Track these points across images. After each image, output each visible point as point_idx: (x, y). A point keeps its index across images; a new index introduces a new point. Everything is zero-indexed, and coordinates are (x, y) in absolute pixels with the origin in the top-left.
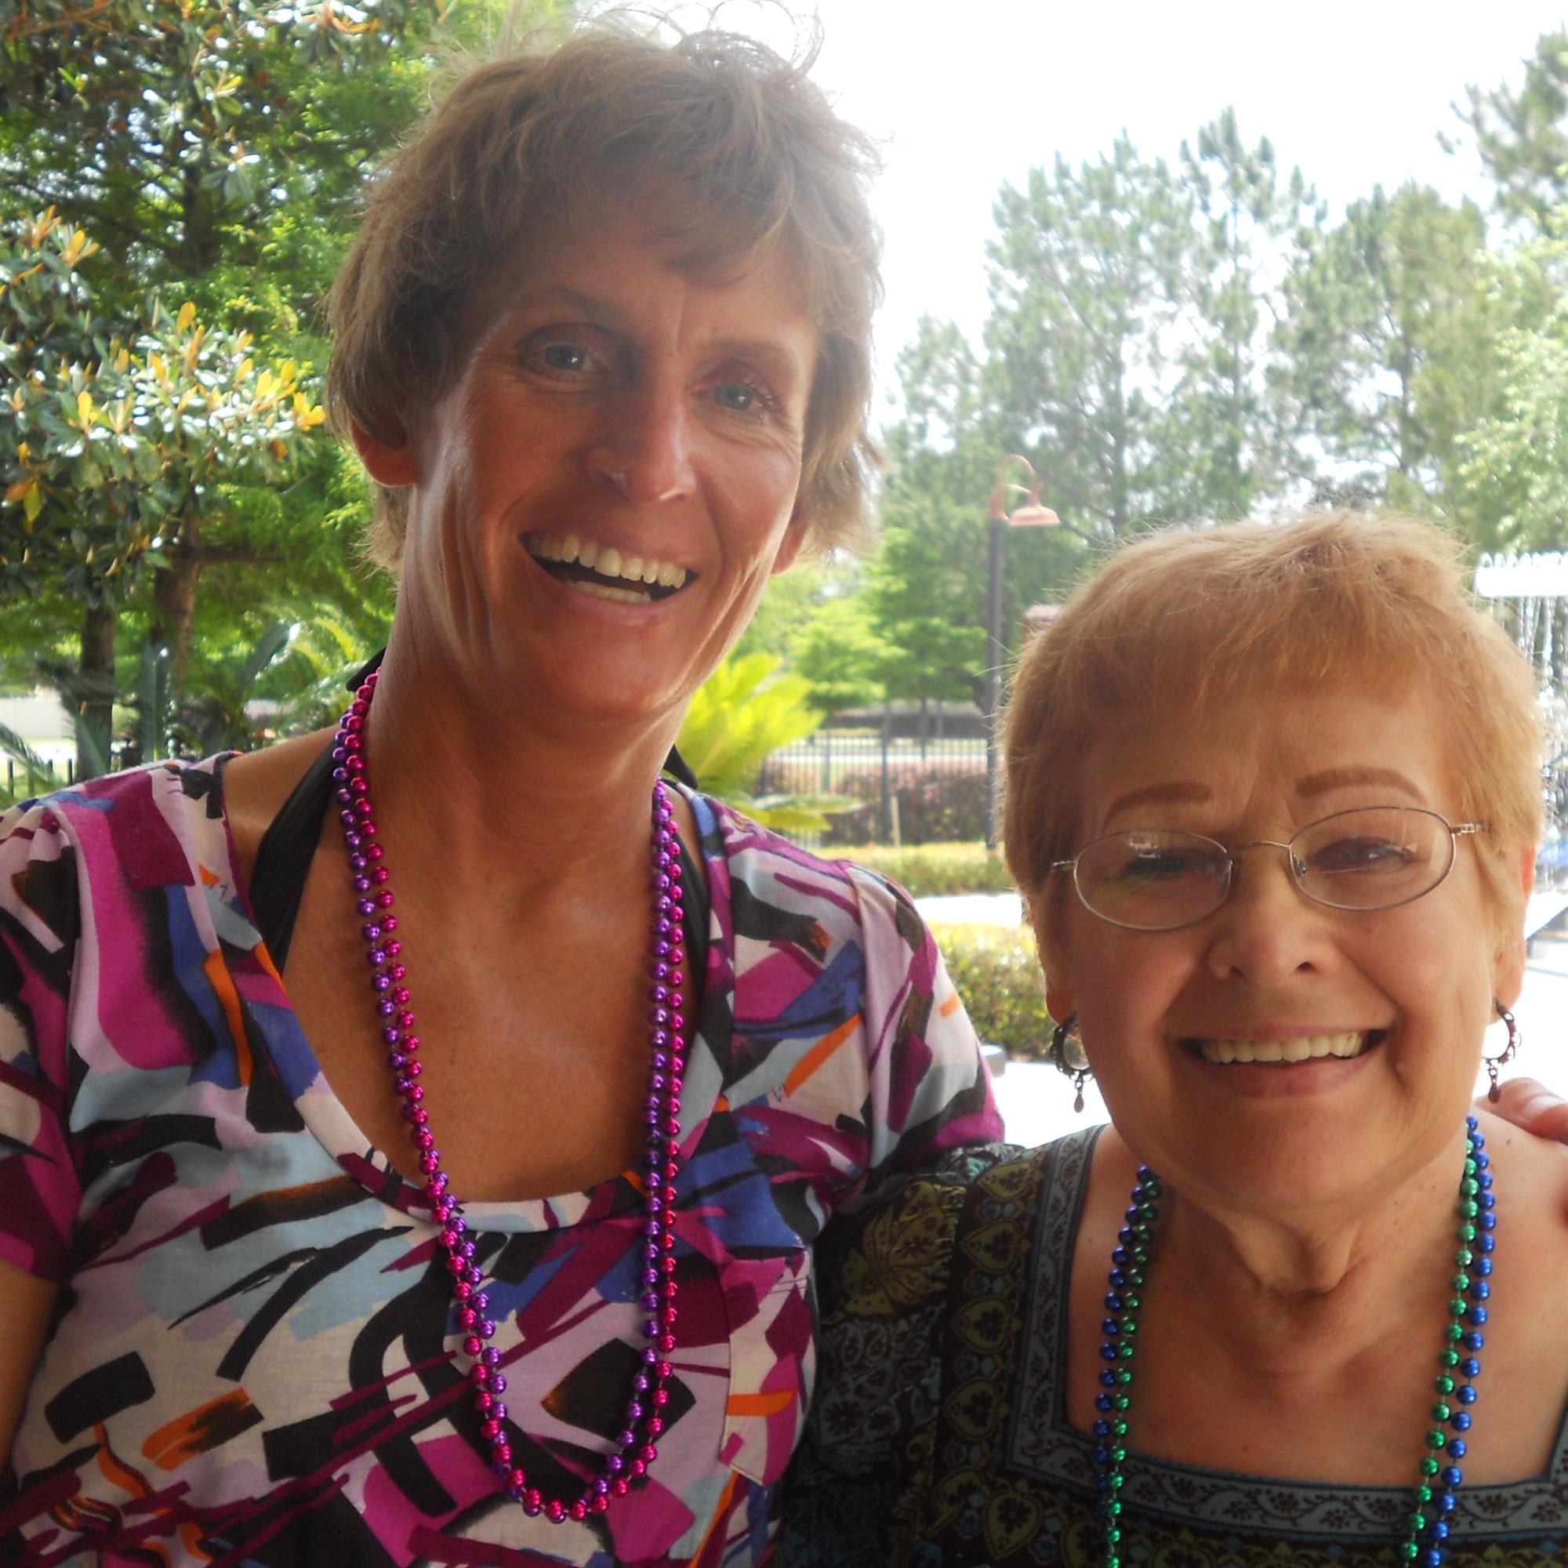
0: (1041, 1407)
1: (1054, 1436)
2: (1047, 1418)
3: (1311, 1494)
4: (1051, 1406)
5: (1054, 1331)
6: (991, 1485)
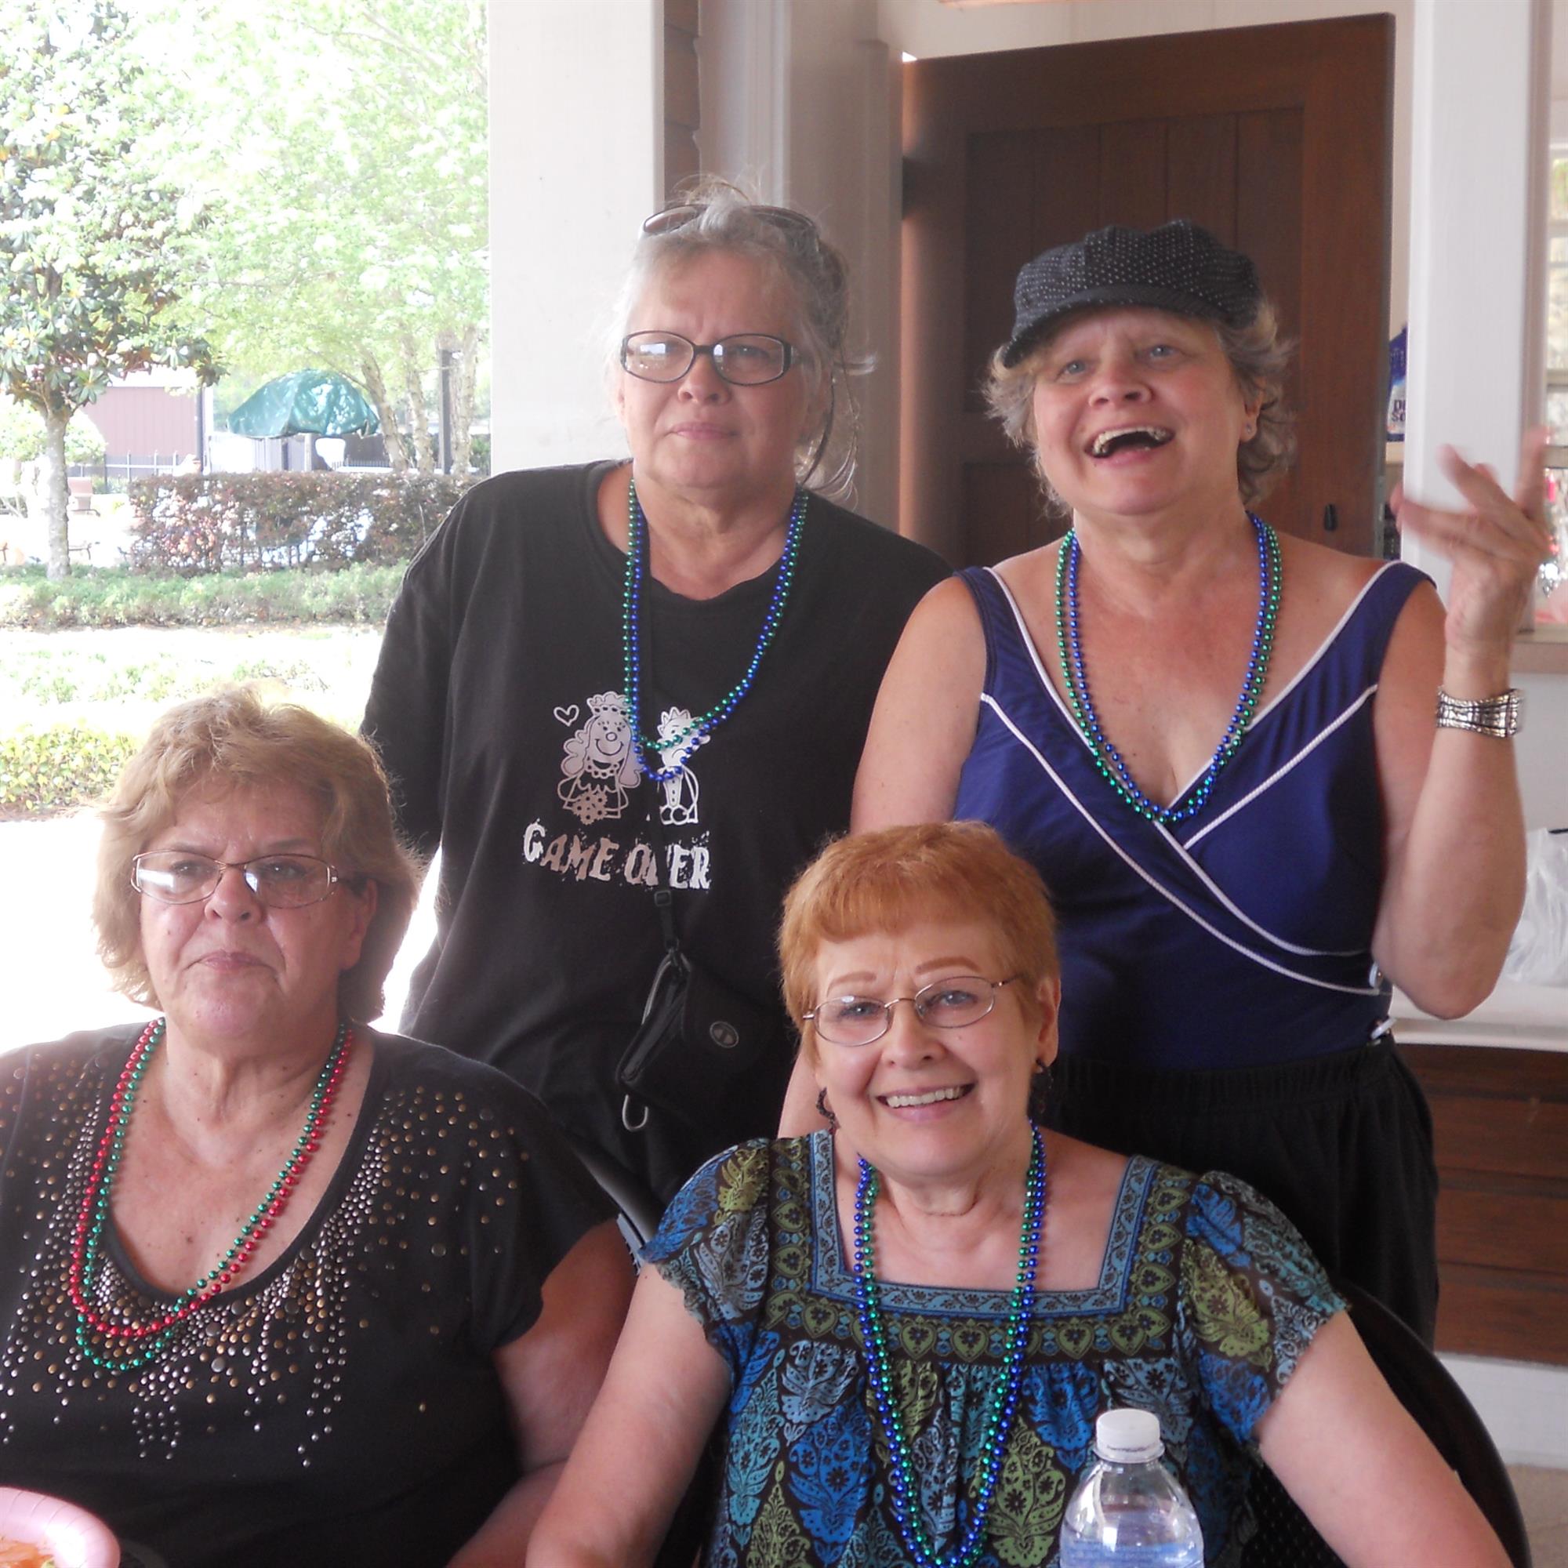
4: (837, 1263)
5: (833, 1227)
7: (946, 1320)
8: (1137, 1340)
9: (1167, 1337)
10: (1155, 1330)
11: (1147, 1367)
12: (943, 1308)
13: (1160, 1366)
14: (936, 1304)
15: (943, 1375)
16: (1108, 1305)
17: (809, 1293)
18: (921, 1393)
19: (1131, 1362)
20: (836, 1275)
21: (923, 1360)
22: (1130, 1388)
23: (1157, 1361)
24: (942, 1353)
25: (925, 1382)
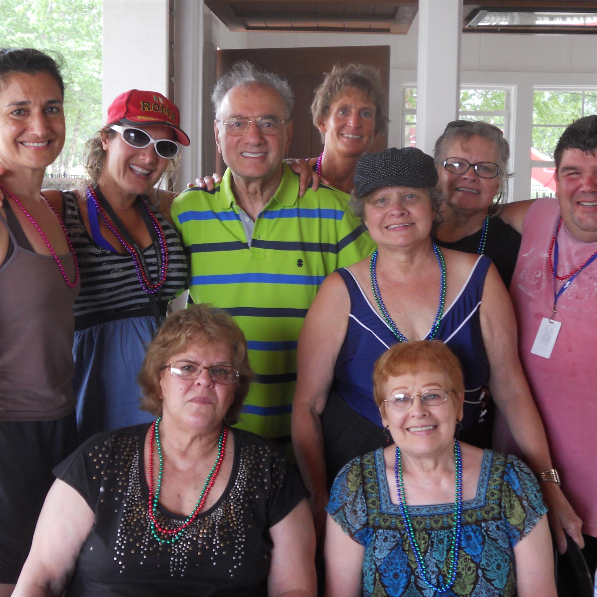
0: (386, 501)
1: (390, 506)
2: (388, 503)
3: (440, 506)
4: (388, 501)
5: (386, 488)
6: (380, 516)
7: (428, 517)
8: (491, 515)
9: (500, 514)
10: (496, 511)
11: (495, 524)
12: (426, 513)
13: (499, 523)
14: (424, 512)
15: (429, 535)
16: (480, 504)
17: (381, 513)
18: (423, 542)
19: (490, 522)
20: (389, 506)
21: (422, 531)
22: (491, 531)
23: (498, 522)
24: (428, 528)
25: (424, 538)
